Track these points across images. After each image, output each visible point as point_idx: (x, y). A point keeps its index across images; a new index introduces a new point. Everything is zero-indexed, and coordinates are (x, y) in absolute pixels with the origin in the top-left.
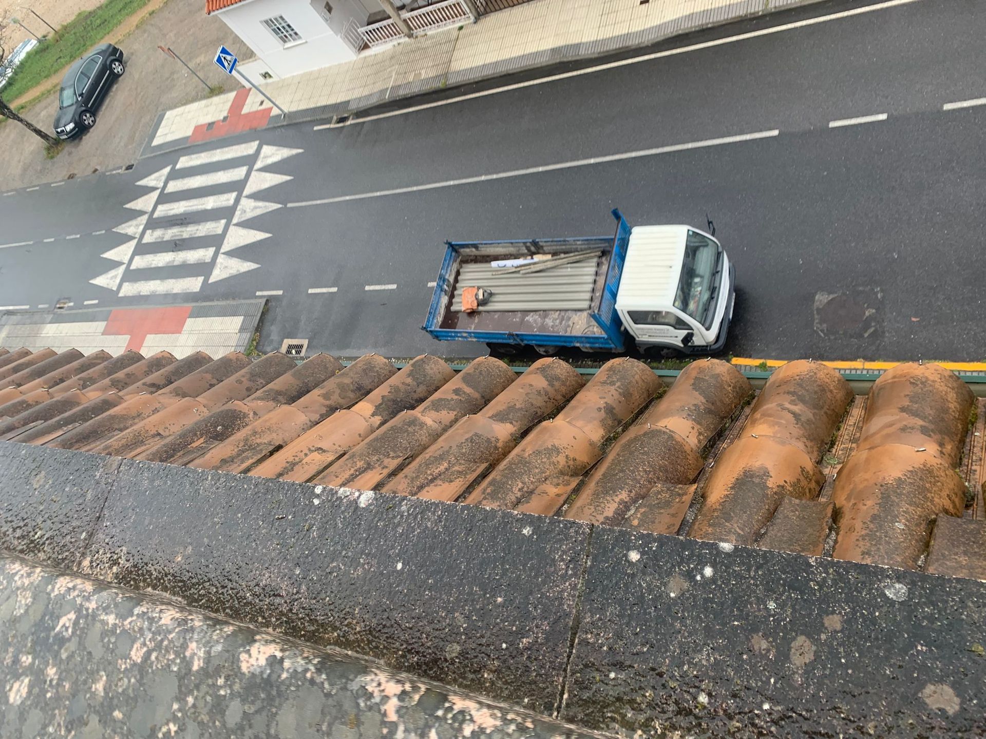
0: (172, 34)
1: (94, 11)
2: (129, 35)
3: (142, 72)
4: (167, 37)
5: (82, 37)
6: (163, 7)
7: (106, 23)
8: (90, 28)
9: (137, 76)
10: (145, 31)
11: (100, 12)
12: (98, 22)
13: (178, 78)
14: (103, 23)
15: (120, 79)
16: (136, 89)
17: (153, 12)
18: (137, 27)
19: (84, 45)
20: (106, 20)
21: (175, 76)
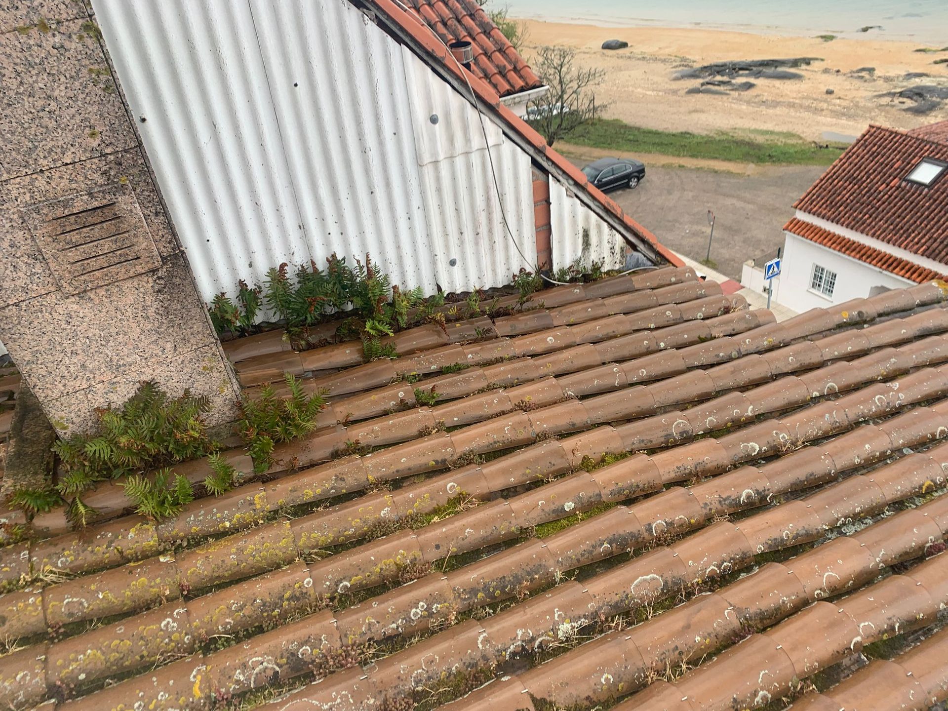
0: (691, 194)
1: (631, 128)
2: (653, 166)
3: (649, 199)
4: (685, 193)
5: (611, 137)
6: (693, 170)
7: (636, 143)
8: (620, 136)
9: (643, 199)
10: (668, 174)
11: (636, 132)
12: (631, 137)
13: (678, 228)
14: (634, 141)
15: (628, 190)
16: (638, 207)
17: (683, 166)
18: (663, 166)
19: (609, 144)
20: (637, 141)
21: (677, 225)
